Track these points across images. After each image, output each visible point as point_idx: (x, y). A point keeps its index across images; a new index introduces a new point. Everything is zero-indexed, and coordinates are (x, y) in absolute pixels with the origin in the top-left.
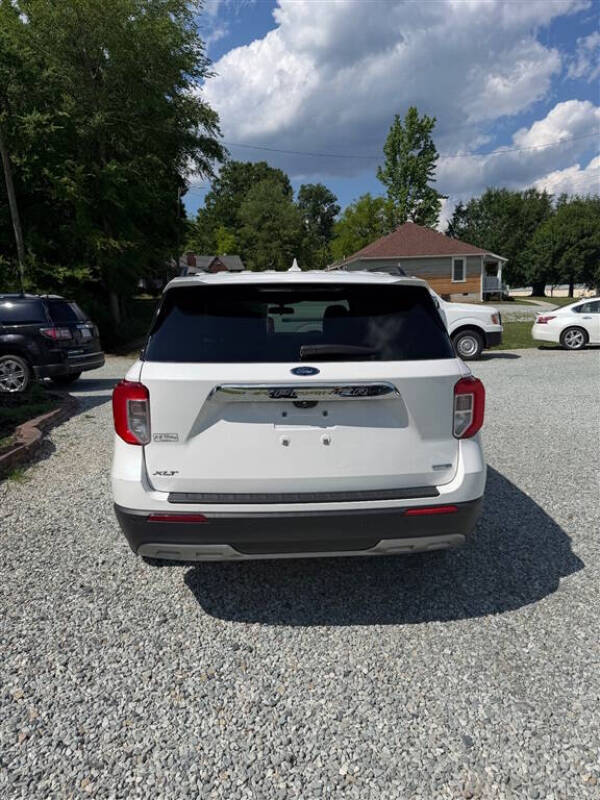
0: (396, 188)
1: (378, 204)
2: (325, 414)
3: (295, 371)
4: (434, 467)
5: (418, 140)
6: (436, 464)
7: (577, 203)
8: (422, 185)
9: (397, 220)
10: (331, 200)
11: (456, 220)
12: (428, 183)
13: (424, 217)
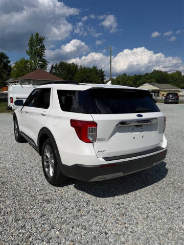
0: (33, 57)
1: (27, 62)
2: (142, 128)
5: (39, 43)
7: (84, 68)
8: (41, 58)
9: (33, 68)
10: (7, 58)
11: (52, 69)
12: (43, 57)
13: (43, 67)
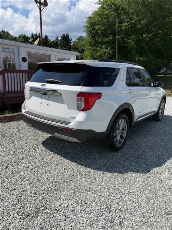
2: (48, 97)
3: (42, 85)
4: (70, 117)
6: (71, 117)
